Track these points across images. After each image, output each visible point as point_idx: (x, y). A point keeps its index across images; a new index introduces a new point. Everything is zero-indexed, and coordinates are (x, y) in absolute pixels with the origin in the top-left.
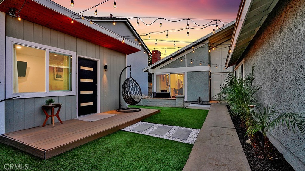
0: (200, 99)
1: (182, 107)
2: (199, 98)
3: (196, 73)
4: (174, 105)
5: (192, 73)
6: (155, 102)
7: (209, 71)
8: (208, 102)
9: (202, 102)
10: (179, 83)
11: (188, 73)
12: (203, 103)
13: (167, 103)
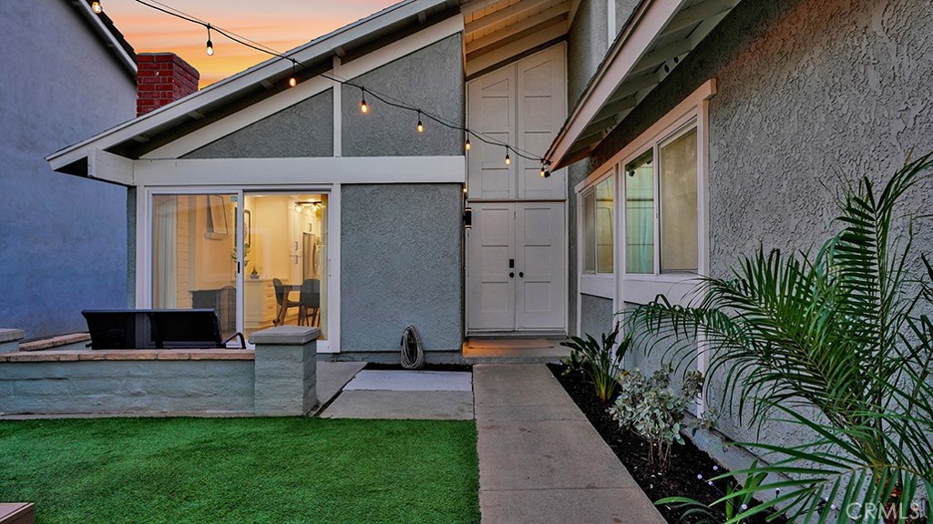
0: (411, 342)
1: (300, 412)
2: (411, 333)
3: (392, 192)
4: (241, 400)
5: (368, 190)
6: (101, 384)
7: (462, 185)
8: (457, 355)
9: (425, 352)
10: (310, 253)
11: (350, 191)
12: (429, 361)
13: (190, 385)
